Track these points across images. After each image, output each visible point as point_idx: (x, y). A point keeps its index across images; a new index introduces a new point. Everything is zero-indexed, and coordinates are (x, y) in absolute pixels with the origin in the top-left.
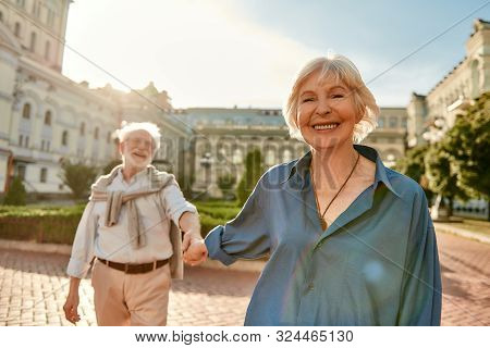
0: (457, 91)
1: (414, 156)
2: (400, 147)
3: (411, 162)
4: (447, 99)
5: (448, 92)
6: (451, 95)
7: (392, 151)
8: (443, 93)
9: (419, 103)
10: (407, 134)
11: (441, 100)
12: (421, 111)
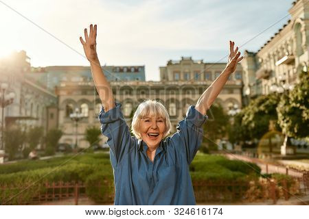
0: (282, 49)
1: (259, 104)
2: (237, 97)
3: (256, 110)
4: (274, 55)
5: (275, 50)
6: (278, 52)
7: (231, 100)
8: (271, 50)
9: (251, 59)
10: (243, 85)
11: (269, 56)
12: (252, 66)
